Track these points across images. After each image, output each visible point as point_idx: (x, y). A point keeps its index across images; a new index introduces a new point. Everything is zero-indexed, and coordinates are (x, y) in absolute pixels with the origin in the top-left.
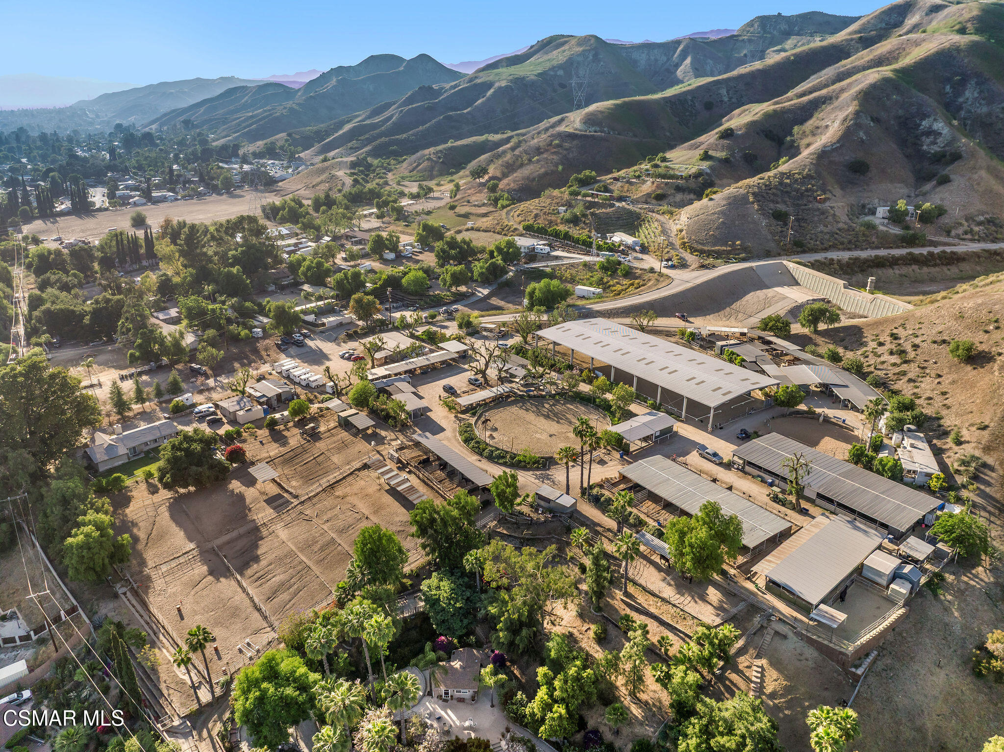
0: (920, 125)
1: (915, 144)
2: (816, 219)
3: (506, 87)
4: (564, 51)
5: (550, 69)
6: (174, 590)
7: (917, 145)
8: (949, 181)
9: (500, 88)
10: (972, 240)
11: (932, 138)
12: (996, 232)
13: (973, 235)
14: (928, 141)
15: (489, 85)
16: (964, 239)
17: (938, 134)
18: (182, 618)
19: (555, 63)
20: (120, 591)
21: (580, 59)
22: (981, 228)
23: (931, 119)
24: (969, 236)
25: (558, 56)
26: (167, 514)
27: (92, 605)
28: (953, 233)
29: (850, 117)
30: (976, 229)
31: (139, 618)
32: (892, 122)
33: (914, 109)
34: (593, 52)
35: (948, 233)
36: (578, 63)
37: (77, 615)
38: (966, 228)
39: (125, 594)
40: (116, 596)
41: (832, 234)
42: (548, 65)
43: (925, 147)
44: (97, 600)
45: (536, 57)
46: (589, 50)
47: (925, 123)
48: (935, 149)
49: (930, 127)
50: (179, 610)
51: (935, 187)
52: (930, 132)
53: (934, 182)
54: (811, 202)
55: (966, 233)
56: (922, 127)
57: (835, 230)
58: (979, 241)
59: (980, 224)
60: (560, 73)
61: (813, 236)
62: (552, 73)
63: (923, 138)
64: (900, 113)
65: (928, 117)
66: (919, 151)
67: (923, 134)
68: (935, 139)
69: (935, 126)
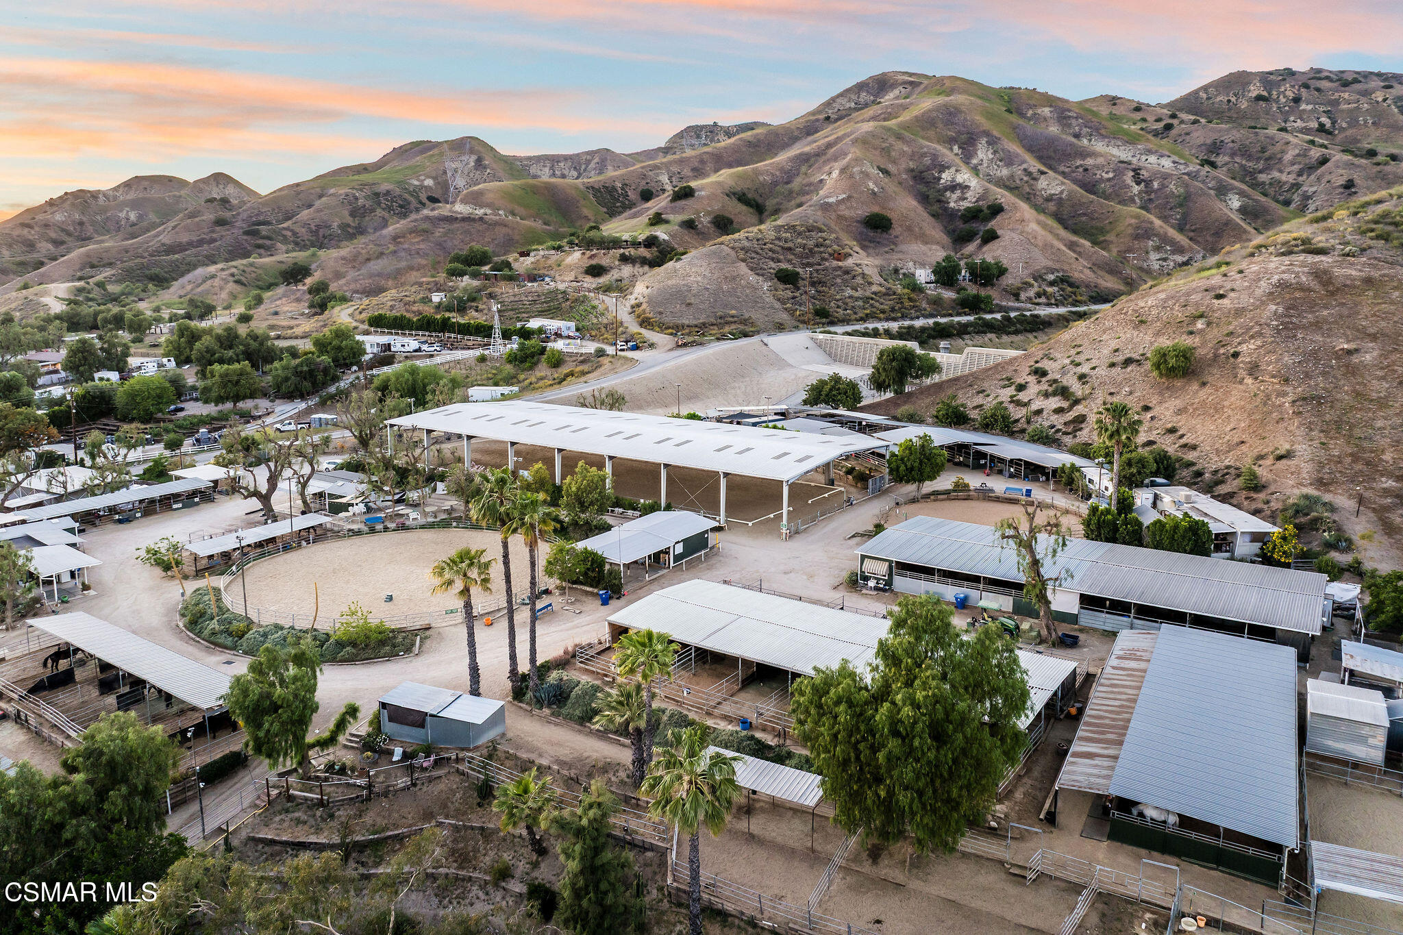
0: (940, 179)
1: (939, 201)
2: (839, 281)
7: (942, 202)
8: (998, 237)
10: (1049, 305)
11: (958, 193)
12: (1075, 293)
13: (1048, 298)
14: (954, 196)
16: (1038, 304)
17: (965, 188)
22: (1056, 289)
23: (953, 170)
24: (1043, 300)
28: (1023, 296)
30: (1050, 290)
32: (904, 176)
33: (927, 161)
35: (1016, 296)
38: (1036, 289)
41: (866, 299)
43: (952, 205)
47: (946, 176)
48: (965, 204)
49: (953, 180)
51: (980, 247)
52: (953, 187)
53: (979, 241)
54: (826, 260)
55: (1039, 295)
56: (942, 181)
57: (868, 294)
58: (1057, 305)
59: (1052, 284)
61: (840, 303)
63: (948, 194)
64: (912, 165)
65: (948, 168)
66: (946, 209)
67: (946, 189)
68: (963, 193)
69: (960, 178)
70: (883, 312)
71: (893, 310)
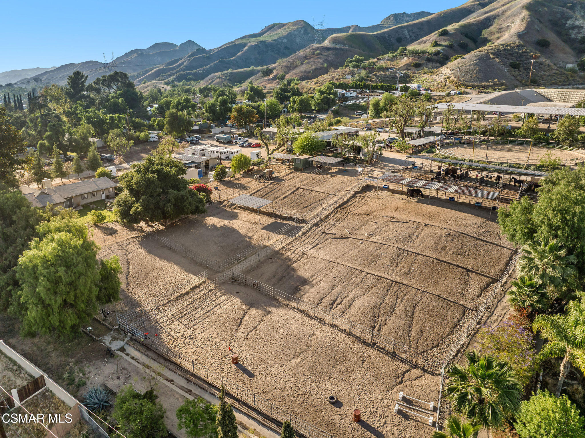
0: (566, 24)
1: (567, 35)
3: (256, 45)
4: (285, 29)
5: (278, 39)
6: (206, 334)
7: (568, 35)
9: (252, 46)
11: (576, 30)
14: (574, 32)
15: (245, 45)
17: (580, 27)
18: (251, 375)
19: (281, 35)
20: (115, 346)
21: (296, 33)
23: (573, 19)
25: (282, 32)
26: (142, 251)
27: (71, 372)
29: (527, 17)
31: (168, 384)
32: (548, 23)
33: (559, 16)
34: (303, 29)
36: (295, 35)
37: (43, 394)
39: (122, 349)
40: (109, 354)
41: (552, 76)
42: (277, 37)
43: (573, 36)
44: (76, 363)
45: (267, 33)
46: (301, 28)
47: (569, 22)
48: (580, 36)
49: (573, 24)
50: (236, 362)
52: (574, 27)
56: (567, 25)
60: (285, 40)
62: (280, 41)
63: (570, 31)
64: (550, 18)
65: (571, 18)
66: (570, 38)
67: (570, 29)
68: (579, 30)
69: (577, 23)
70: (560, 82)
71: (564, 81)
